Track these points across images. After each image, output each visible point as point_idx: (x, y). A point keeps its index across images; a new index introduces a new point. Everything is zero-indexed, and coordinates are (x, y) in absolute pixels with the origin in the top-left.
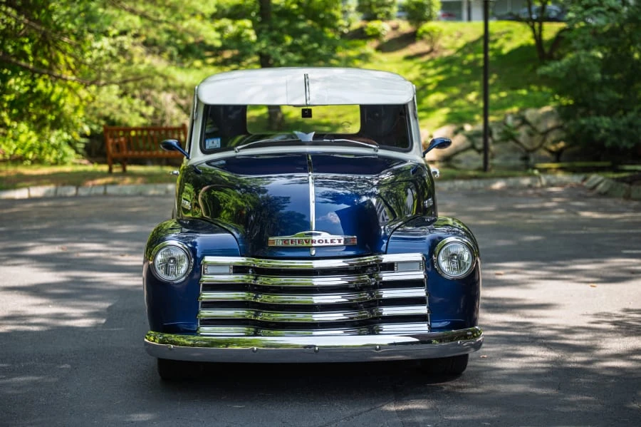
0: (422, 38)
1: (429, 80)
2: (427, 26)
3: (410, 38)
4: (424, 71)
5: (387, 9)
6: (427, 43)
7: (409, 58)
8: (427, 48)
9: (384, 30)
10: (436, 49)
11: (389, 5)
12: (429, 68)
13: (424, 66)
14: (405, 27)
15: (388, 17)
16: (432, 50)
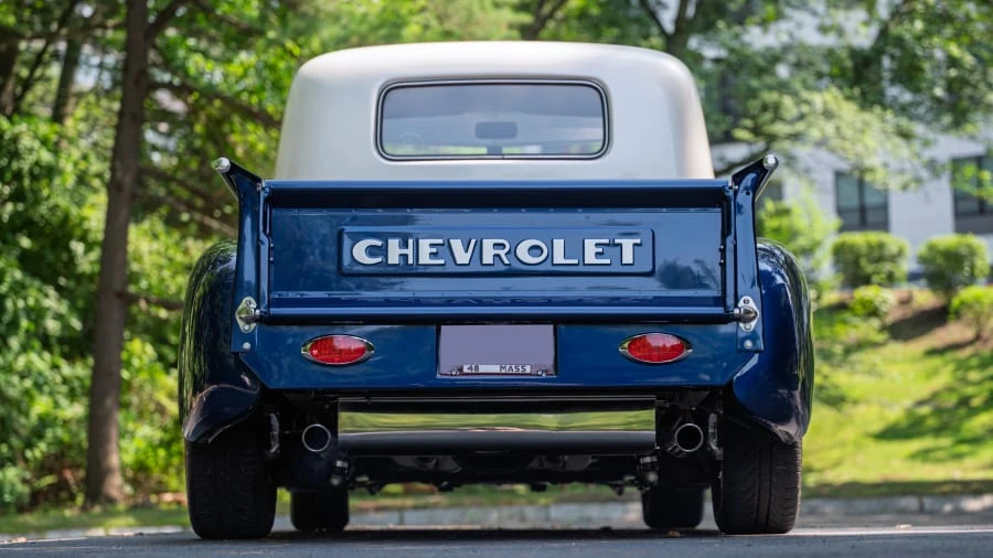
0: (958, 315)
1: (970, 390)
2: (966, 294)
3: (936, 317)
4: (960, 373)
5: (887, 267)
6: (969, 325)
7: (933, 352)
8: (969, 334)
9: (884, 302)
10: (985, 334)
11: (894, 259)
12: (970, 368)
13: (962, 366)
14: (925, 298)
15: (891, 280)
16: (978, 337)
